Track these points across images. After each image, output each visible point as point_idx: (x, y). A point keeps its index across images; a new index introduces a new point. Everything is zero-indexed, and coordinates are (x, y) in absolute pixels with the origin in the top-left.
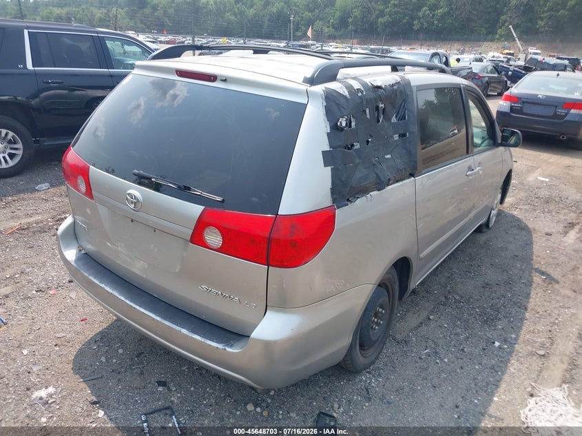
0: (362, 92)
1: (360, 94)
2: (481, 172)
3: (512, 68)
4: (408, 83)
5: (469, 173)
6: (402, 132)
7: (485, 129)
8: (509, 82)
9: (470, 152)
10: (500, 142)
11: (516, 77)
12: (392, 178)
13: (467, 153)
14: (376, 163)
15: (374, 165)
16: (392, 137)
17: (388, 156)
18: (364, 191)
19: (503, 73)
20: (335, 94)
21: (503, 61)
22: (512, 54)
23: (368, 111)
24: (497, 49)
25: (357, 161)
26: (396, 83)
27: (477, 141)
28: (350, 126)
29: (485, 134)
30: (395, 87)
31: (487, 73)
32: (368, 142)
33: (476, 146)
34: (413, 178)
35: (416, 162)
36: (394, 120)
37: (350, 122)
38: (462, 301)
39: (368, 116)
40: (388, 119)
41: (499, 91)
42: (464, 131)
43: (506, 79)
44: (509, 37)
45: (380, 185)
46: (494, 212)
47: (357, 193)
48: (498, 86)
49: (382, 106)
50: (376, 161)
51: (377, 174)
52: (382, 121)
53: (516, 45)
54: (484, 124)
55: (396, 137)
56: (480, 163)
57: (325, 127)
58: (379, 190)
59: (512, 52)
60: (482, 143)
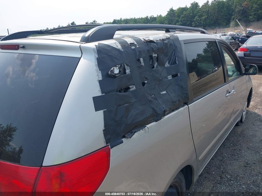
0: (135, 45)
1: (133, 47)
2: (235, 93)
3: (241, 37)
4: (177, 39)
5: (227, 94)
6: (174, 73)
7: (234, 66)
8: (240, 44)
9: (226, 81)
10: (244, 72)
11: (243, 41)
12: (167, 109)
13: (225, 82)
14: (152, 100)
15: (150, 101)
16: (167, 78)
17: (164, 92)
18: (141, 125)
19: (237, 40)
20: (108, 48)
21: (236, 35)
22: (239, 32)
23: (142, 60)
24: (232, 31)
25: (133, 100)
26: (167, 38)
27: (230, 73)
28: (125, 73)
29: (234, 69)
30: (165, 42)
31: (229, 40)
32: (144, 84)
33: (229, 76)
34: (187, 106)
35: (187, 94)
36: (167, 65)
37: (125, 70)
38: (232, 179)
39: (143, 64)
40: (162, 64)
41: (236, 48)
42: (221, 68)
43: (238, 42)
44: (237, 25)
45: (157, 116)
46: (244, 113)
47: (133, 129)
48: (235, 46)
49: (155, 55)
50: (152, 98)
51: (153, 109)
52: (157, 67)
53: (240, 28)
54: (233, 63)
55: (170, 77)
56: (234, 87)
57: (96, 76)
58: (156, 121)
59: (239, 31)
60: (233, 74)
